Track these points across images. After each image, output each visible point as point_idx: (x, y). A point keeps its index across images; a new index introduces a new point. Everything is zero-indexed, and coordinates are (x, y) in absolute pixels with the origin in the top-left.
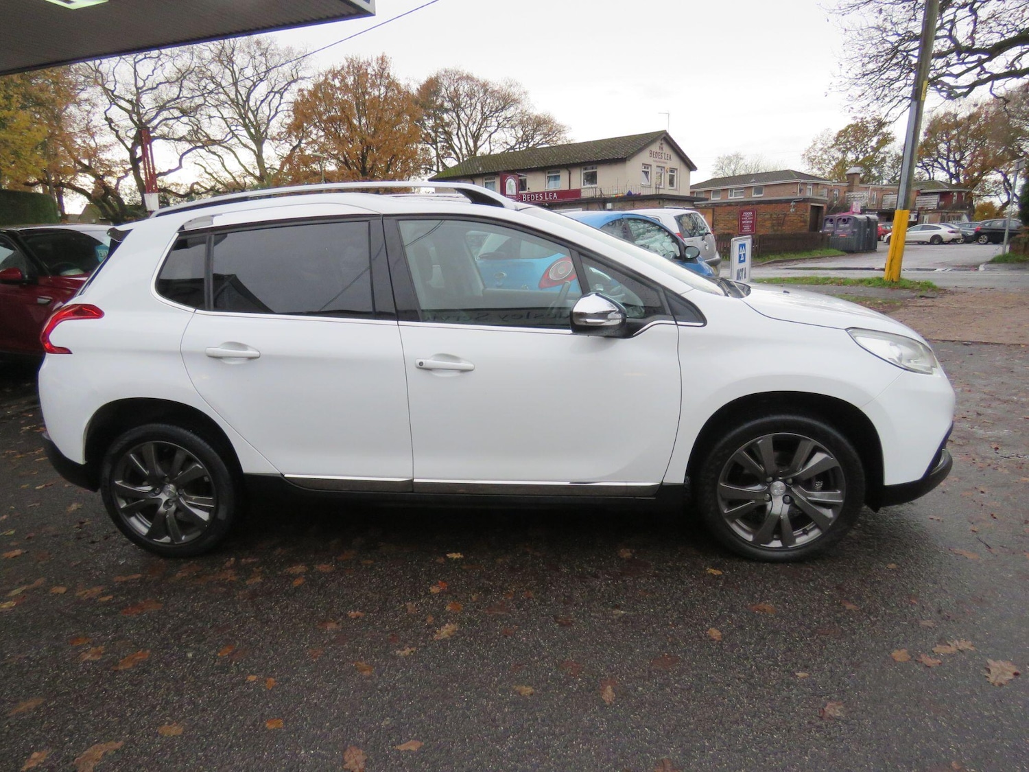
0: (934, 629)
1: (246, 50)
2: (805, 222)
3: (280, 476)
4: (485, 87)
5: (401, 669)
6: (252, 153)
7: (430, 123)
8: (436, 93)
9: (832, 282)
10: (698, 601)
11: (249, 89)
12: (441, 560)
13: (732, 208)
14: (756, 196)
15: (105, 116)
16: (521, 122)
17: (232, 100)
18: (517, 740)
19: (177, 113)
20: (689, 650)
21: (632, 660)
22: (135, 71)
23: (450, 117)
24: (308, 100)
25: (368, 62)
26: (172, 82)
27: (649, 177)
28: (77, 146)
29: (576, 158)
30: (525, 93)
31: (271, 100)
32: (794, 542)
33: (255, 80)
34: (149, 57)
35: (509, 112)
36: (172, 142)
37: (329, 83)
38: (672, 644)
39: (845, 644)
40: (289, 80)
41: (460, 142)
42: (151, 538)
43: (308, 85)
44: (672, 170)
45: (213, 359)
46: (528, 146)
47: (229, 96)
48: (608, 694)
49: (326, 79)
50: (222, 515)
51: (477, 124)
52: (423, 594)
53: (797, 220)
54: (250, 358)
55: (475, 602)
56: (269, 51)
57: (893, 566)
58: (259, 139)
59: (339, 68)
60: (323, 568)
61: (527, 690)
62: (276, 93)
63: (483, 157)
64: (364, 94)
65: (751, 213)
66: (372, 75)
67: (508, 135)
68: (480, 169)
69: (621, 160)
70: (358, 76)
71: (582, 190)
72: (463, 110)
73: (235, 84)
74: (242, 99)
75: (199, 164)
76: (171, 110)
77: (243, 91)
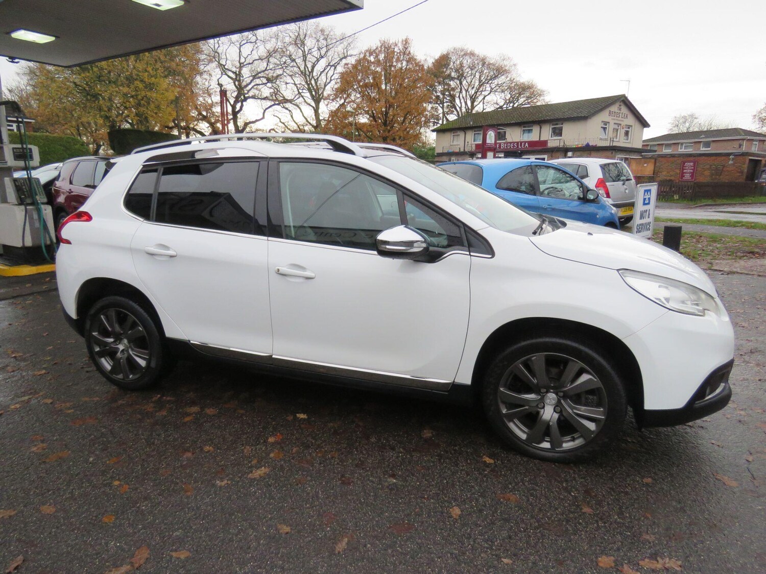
0: (652, 544)
1: (314, 36)
2: (742, 172)
3: (188, 342)
4: (483, 61)
5: (212, 495)
6: (313, 109)
7: (440, 88)
8: (446, 65)
9: (743, 225)
10: (459, 482)
11: (314, 63)
12: (290, 418)
13: (676, 159)
14: (704, 149)
15: (217, 83)
16: (510, 88)
17: (302, 72)
18: (254, 567)
19: (265, 81)
20: (427, 522)
21: (377, 521)
22: (240, 51)
23: (455, 83)
24: (351, 71)
25: (395, 43)
26: (263, 59)
27: (607, 133)
28: (200, 103)
29: (547, 116)
30: (515, 65)
31: (328, 71)
32: (561, 446)
33: (318, 57)
34: (250, 42)
35: (501, 79)
36: (259, 101)
37: (367, 59)
38: (416, 514)
39: (561, 542)
40: (341, 57)
41: (461, 103)
42: (112, 374)
43: (352, 61)
44: (629, 126)
45: (149, 256)
46: (513, 106)
47: (299, 68)
48: (342, 546)
49: (365, 56)
50: (153, 364)
51: (475, 89)
52: (262, 441)
53: (734, 172)
54: (172, 256)
55: (293, 454)
56: (330, 37)
57: (649, 480)
58: (317, 99)
59: (375, 48)
60: (210, 411)
61: (285, 529)
62: (331, 66)
63: (478, 114)
64: (391, 66)
65: (692, 164)
66: (398, 53)
67: (498, 97)
68: (471, 123)
69: (585, 118)
70: (387, 53)
71: (549, 141)
72: (465, 78)
73: (305, 61)
74: (308, 71)
75: (276, 116)
76: (261, 79)
77: (309, 65)
